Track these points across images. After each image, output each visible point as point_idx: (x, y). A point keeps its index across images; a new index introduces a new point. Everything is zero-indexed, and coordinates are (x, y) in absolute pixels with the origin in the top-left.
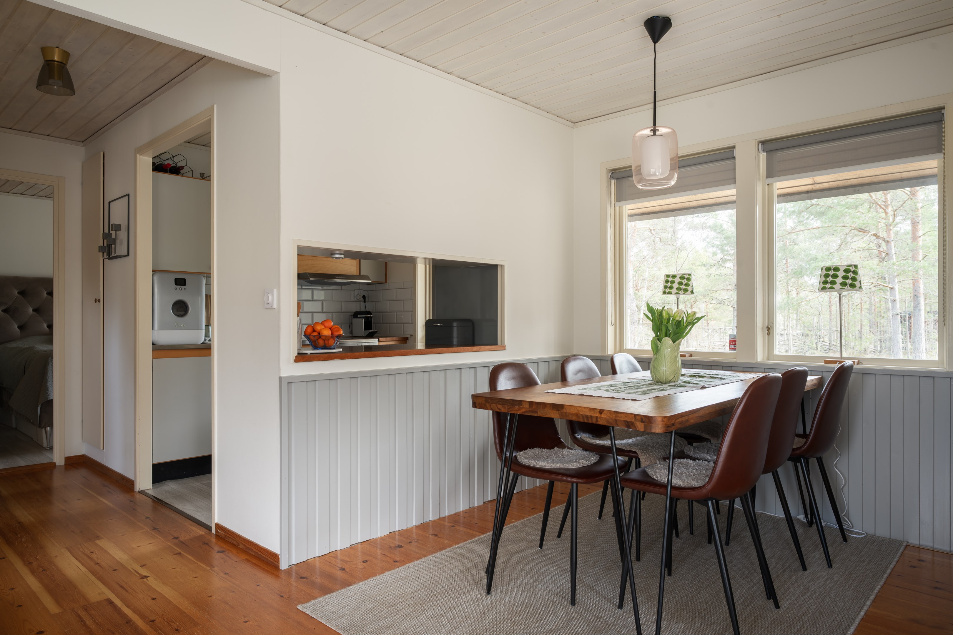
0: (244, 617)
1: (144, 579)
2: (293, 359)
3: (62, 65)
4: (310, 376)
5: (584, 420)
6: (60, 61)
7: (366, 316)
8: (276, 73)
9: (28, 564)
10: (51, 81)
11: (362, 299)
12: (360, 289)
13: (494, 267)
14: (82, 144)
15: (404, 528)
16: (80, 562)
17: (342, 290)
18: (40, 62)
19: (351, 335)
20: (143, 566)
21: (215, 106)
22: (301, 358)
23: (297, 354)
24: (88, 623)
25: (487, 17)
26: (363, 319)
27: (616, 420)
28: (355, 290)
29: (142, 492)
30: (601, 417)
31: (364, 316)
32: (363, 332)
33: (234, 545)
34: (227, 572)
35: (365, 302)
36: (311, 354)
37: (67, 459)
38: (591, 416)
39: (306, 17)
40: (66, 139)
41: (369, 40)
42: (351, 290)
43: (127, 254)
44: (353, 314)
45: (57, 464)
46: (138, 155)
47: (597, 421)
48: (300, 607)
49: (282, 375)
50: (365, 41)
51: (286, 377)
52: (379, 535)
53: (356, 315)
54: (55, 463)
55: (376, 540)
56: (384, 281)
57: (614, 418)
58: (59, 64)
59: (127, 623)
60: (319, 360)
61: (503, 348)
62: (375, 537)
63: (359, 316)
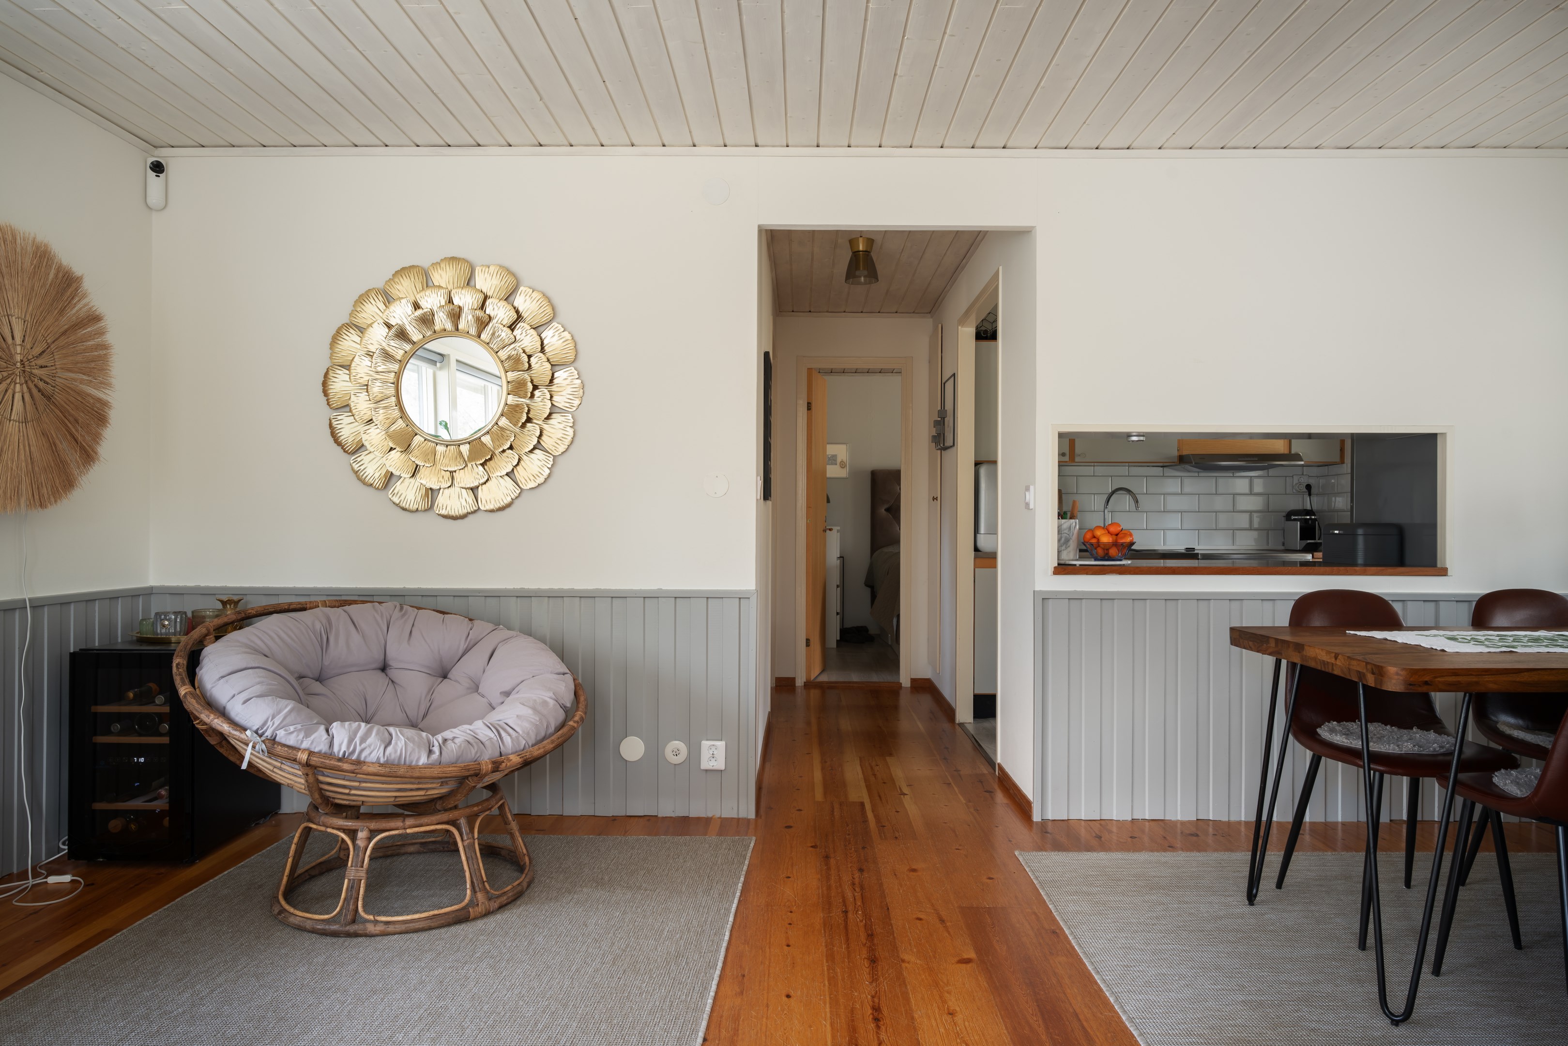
0: (960, 845)
1: (902, 796)
2: (1051, 570)
3: (867, 253)
4: (1075, 592)
5: (1321, 668)
6: (864, 250)
7: (1303, 517)
8: (1034, 227)
9: (823, 762)
10: (857, 273)
11: (1305, 490)
12: (1303, 474)
13: (1432, 438)
14: (929, 315)
15: (1225, 819)
16: (862, 770)
17: (1268, 476)
18: (850, 254)
19: (1283, 548)
20: (909, 786)
21: (1001, 268)
22: (1062, 569)
23: (1057, 565)
24: (835, 813)
25: (1305, 78)
26: (1299, 523)
27: (1349, 669)
28: (1293, 477)
29: (961, 725)
30: (1336, 664)
31: (1300, 517)
32: (1299, 544)
33: (1007, 789)
34: (978, 809)
35: (1310, 495)
36: (1080, 565)
37: (913, 681)
38: (1328, 662)
39: (1071, 148)
40: (913, 312)
41: (1164, 146)
42: (1286, 477)
43: (952, 444)
44: (1284, 514)
45: (903, 685)
46: (960, 327)
47: (1333, 669)
48: (1017, 853)
49: (1037, 589)
50: (1160, 148)
51: (1041, 592)
52: (1179, 818)
53: (1289, 515)
54: (901, 683)
55: (1175, 823)
56: (1338, 459)
57: (1347, 666)
58: (864, 253)
59: (863, 822)
60: (1087, 574)
61: (1443, 572)
62: (1173, 819)
63: (1293, 517)
